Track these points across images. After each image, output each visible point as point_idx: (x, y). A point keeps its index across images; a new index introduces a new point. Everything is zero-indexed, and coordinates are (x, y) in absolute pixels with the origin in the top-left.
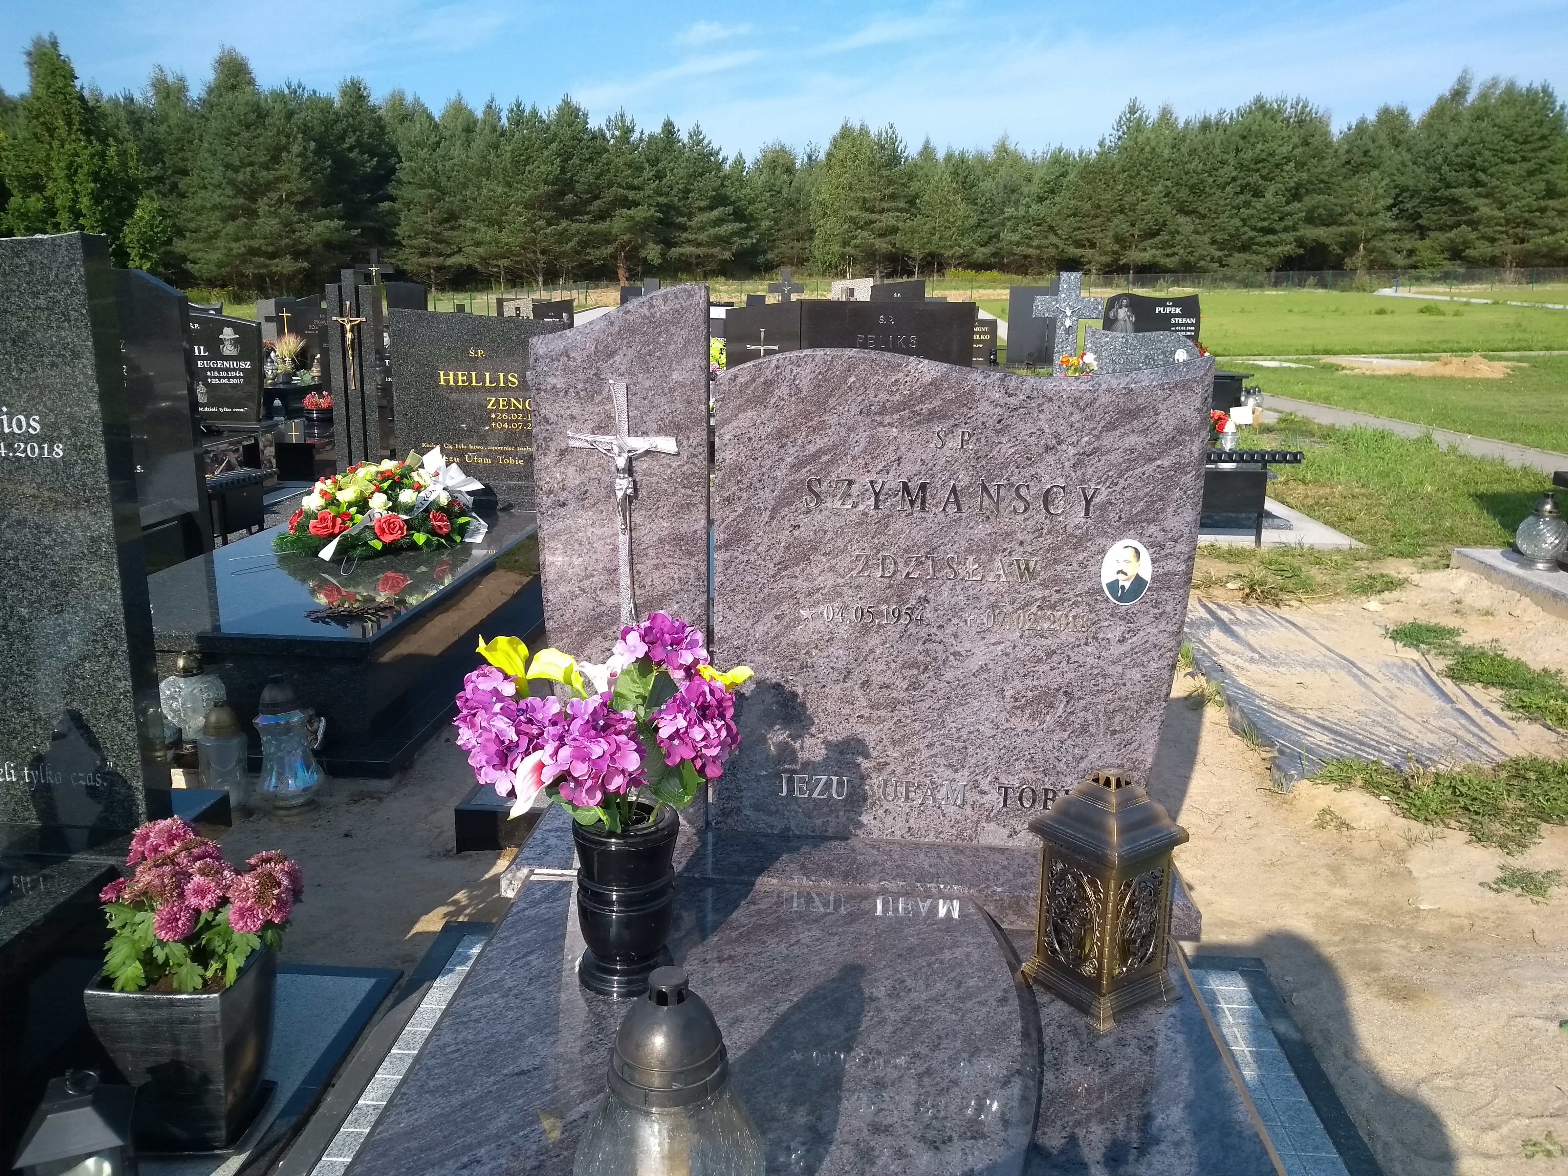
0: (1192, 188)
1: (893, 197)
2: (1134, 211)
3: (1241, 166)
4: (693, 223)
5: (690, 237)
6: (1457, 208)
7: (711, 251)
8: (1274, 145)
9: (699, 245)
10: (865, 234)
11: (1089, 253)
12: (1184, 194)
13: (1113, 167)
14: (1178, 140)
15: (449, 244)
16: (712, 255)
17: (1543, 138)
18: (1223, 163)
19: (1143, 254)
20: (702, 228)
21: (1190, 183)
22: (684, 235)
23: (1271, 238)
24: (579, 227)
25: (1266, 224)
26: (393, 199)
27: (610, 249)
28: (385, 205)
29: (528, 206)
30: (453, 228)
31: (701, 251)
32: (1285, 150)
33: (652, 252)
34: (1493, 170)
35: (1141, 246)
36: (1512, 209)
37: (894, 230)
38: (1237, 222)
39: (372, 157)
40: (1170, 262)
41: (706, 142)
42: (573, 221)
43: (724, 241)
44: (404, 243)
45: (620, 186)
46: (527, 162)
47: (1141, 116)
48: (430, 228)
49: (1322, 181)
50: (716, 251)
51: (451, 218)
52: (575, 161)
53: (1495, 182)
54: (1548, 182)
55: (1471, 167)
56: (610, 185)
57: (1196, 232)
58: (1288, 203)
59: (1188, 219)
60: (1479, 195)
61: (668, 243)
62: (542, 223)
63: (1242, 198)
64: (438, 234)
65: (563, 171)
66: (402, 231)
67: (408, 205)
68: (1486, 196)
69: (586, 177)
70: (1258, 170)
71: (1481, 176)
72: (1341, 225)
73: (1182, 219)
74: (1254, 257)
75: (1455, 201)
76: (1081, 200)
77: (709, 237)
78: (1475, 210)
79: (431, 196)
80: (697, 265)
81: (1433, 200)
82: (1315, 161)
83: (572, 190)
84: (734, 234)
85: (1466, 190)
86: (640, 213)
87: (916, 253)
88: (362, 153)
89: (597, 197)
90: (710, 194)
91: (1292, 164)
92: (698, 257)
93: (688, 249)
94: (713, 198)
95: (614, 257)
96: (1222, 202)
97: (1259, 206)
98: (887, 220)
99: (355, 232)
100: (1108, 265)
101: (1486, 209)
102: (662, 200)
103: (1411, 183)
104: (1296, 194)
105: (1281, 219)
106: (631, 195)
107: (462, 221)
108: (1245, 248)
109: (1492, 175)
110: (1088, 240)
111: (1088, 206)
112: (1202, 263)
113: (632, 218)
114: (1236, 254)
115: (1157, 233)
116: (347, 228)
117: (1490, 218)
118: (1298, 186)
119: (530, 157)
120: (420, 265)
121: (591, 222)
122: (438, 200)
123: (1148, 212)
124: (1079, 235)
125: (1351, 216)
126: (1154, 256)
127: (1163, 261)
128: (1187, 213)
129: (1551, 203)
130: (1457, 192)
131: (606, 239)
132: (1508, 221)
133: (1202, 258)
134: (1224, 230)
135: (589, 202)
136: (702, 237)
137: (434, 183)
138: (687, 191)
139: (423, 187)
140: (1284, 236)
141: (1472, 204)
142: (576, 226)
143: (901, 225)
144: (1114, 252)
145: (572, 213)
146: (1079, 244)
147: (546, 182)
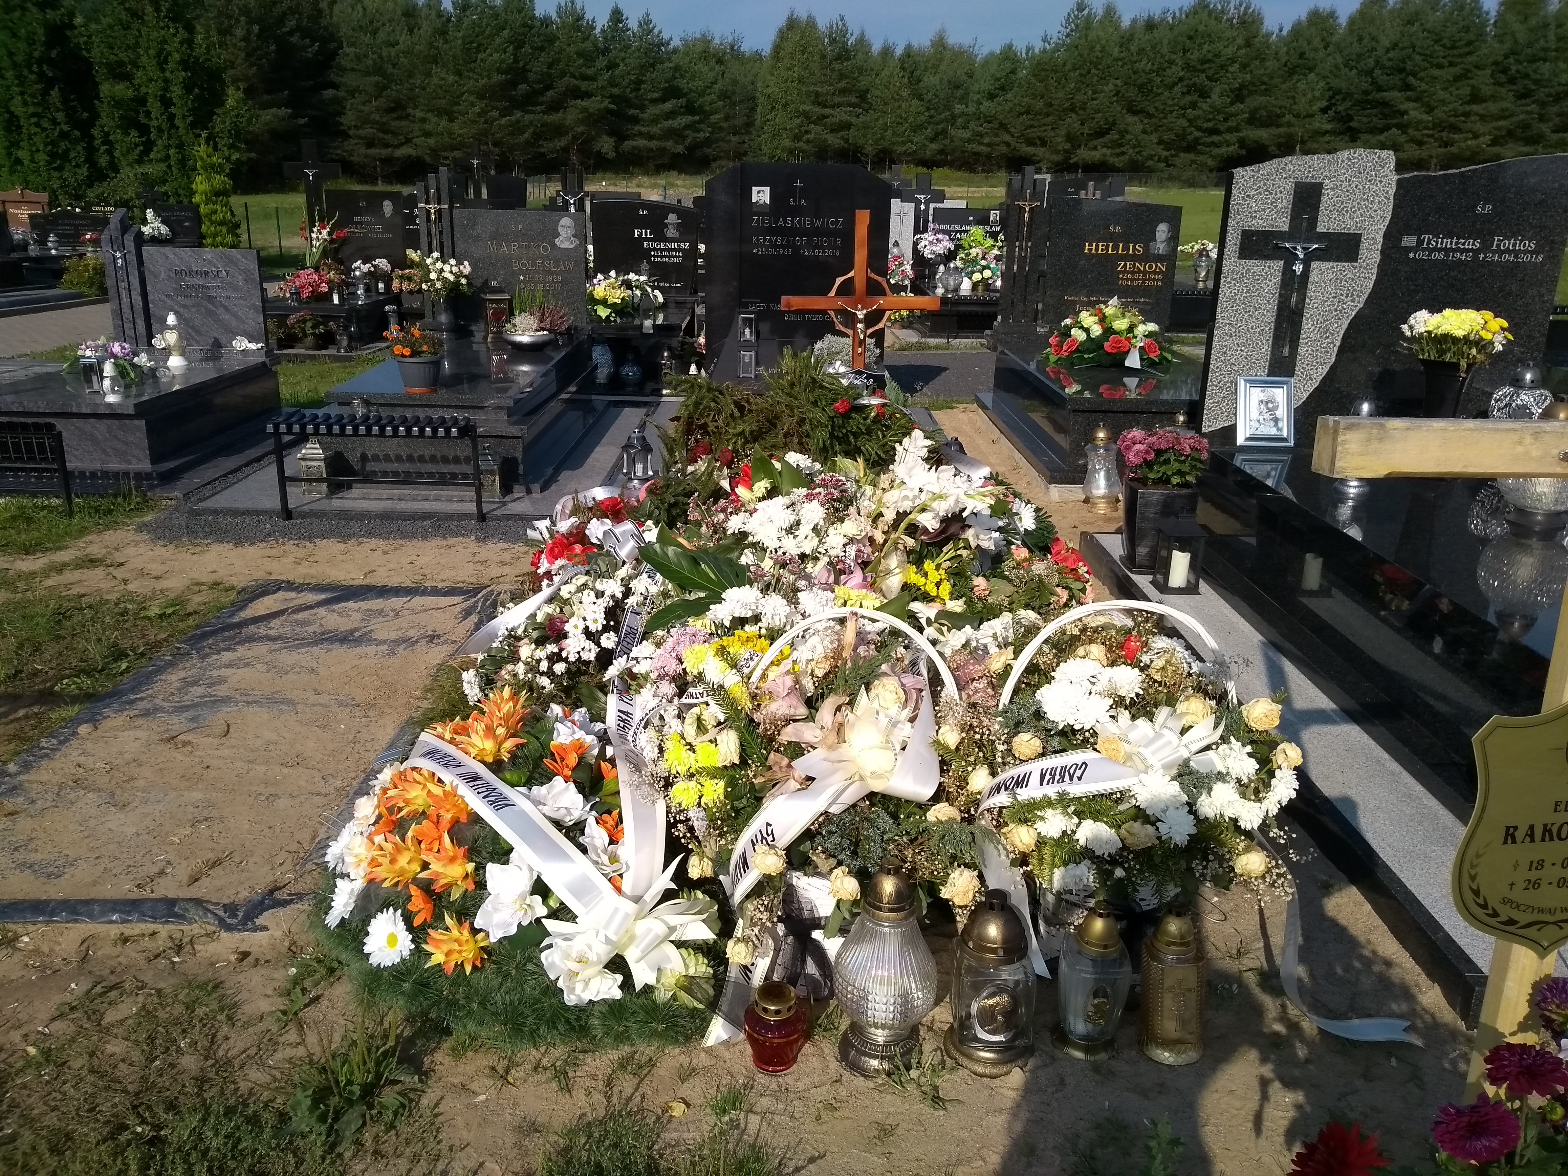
0: (1141, 87)
1: (843, 91)
2: (1084, 109)
3: (1187, 66)
4: (645, 116)
5: (643, 129)
6: (1387, 111)
7: (663, 144)
9: (651, 138)
10: (819, 128)
11: (1040, 151)
12: (1132, 93)
13: (1064, 65)
14: (1127, 39)
15: (395, 134)
16: (665, 149)
17: (1469, 43)
19: (1093, 153)
20: (655, 121)
21: (1139, 82)
22: (637, 128)
23: (1215, 138)
24: (534, 117)
25: (1210, 125)
26: (336, 86)
27: (562, 143)
28: (329, 93)
29: (481, 96)
30: (400, 118)
31: (653, 144)
33: (606, 145)
34: (1422, 74)
35: (1091, 144)
36: (1439, 113)
37: (848, 126)
38: (1185, 123)
39: (313, 41)
40: (1118, 162)
41: (656, 31)
42: (527, 112)
43: (676, 134)
44: (351, 133)
45: (573, 76)
46: (478, 51)
47: (1089, 14)
48: (377, 118)
49: (1264, 83)
50: (669, 144)
51: (397, 108)
52: (527, 49)
53: (1424, 87)
54: (1473, 87)
55: (1402, 70)
56: (563, 74)
57: (1145, 132)
59: (1136, 118)
61: (621, 137)
62: (495, 114)
63: (1189, 98)
64: (384, 124)
65: (516, 61)
66: (348, 119)
67: (352, 93)
68: (1416, 100)
69: (538, 67)
70: (1203, 71)
71: (1411, 80)
72: (1279, 126)
73: (1130, 119)
74: (1200, 158)
75: (1385, 104)
76: (1034, 96)
77: (662, 129)
78: (1405, 112)
79: (377, 84)
80: (648, 158)
81: (1365, 103)
82: (1257, 63)
83: (525, 80)
84: (687, 127)
85: (1396, 94)
86: (595, 104)
87: (869, 149)
88: (303, 37)
89: (549, 87)
90: (663, 85)
91: (1237, 65)
92: (651, 150)
93: (642, 143)
94: (665, 89)
95: (566, 150)
96: (1170, 102)
97: (1205, 106)
98: (841, 115)
99: (302, 121)
100: (1057, 164)
102: (616, 91)
103: (1344, 85)
105: (1226, 120)
106: (584, 85)
107: (410, 111)
108: (1191, 147)
109: (1421, 80)
110: (1040, 138)
111: (1040, 104)
112: (1150, 163)
113: (585, 110)
114: (1182, 155)
115: (1107, 132)
116: (293, 116)
117: (1420, 122)
118: (1242, 87)
119: (481, 45)
120: (367, 156)
121: (544, 113)
122: (385, 88)
123: (1098, 111)
124: (1032, 133)
125: (1288, 117)
126: (1105, 155)
127: (1112, 160)
128: (1135, 113)
129: (1475, 108)
130: (1387, 95)
131: (558, 130)
132: (1434, 124)
133: (1151, 157)
134: (1171, 130)
135: (541, 93)
136: (655, 130)
137: (378, 70)
138: (638, 83)
139: (368, 74)
141: (1403, 107)
142: (531, 117)
143: (854, 120)
144: (1066, 151)
145: (526, 102)
146: (1030, 143)
147: (499, 71)
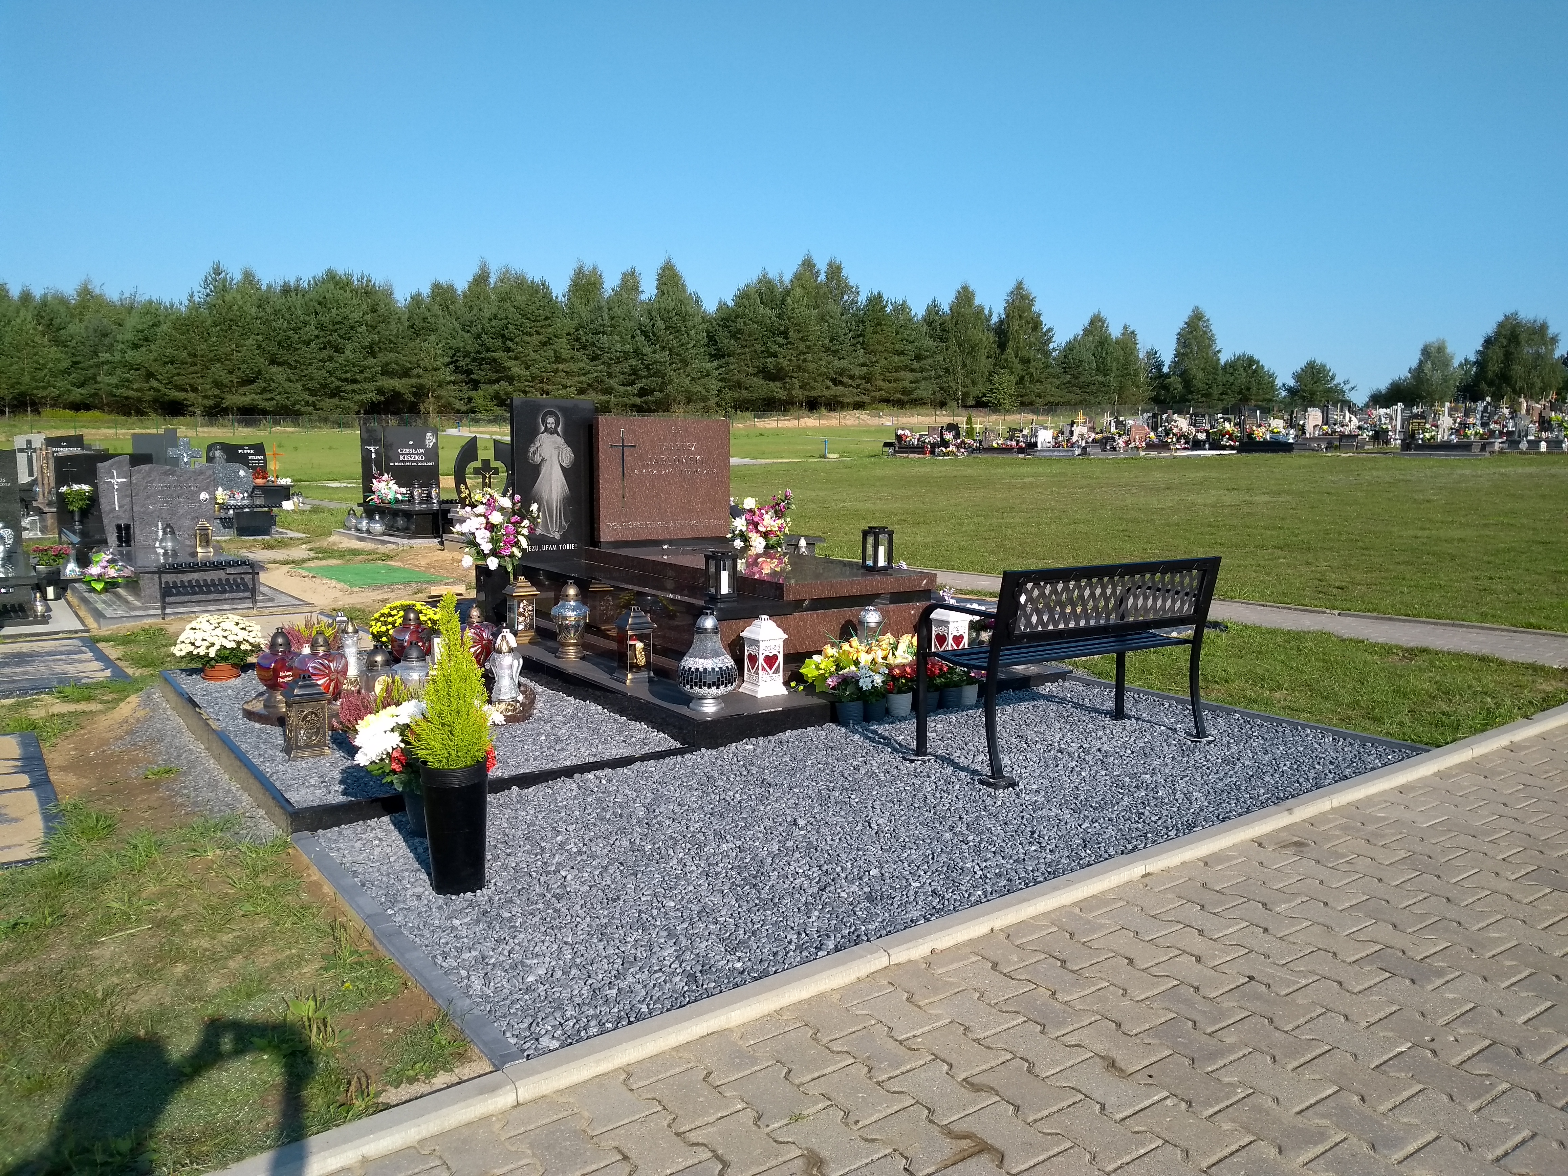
8: (347, 311)
18: (305, 323)
32: (356, 316)
58: (365, 358)
60: (510, 358)
101: (516, 369)
104: (372, 351)
140: (366, 386)
